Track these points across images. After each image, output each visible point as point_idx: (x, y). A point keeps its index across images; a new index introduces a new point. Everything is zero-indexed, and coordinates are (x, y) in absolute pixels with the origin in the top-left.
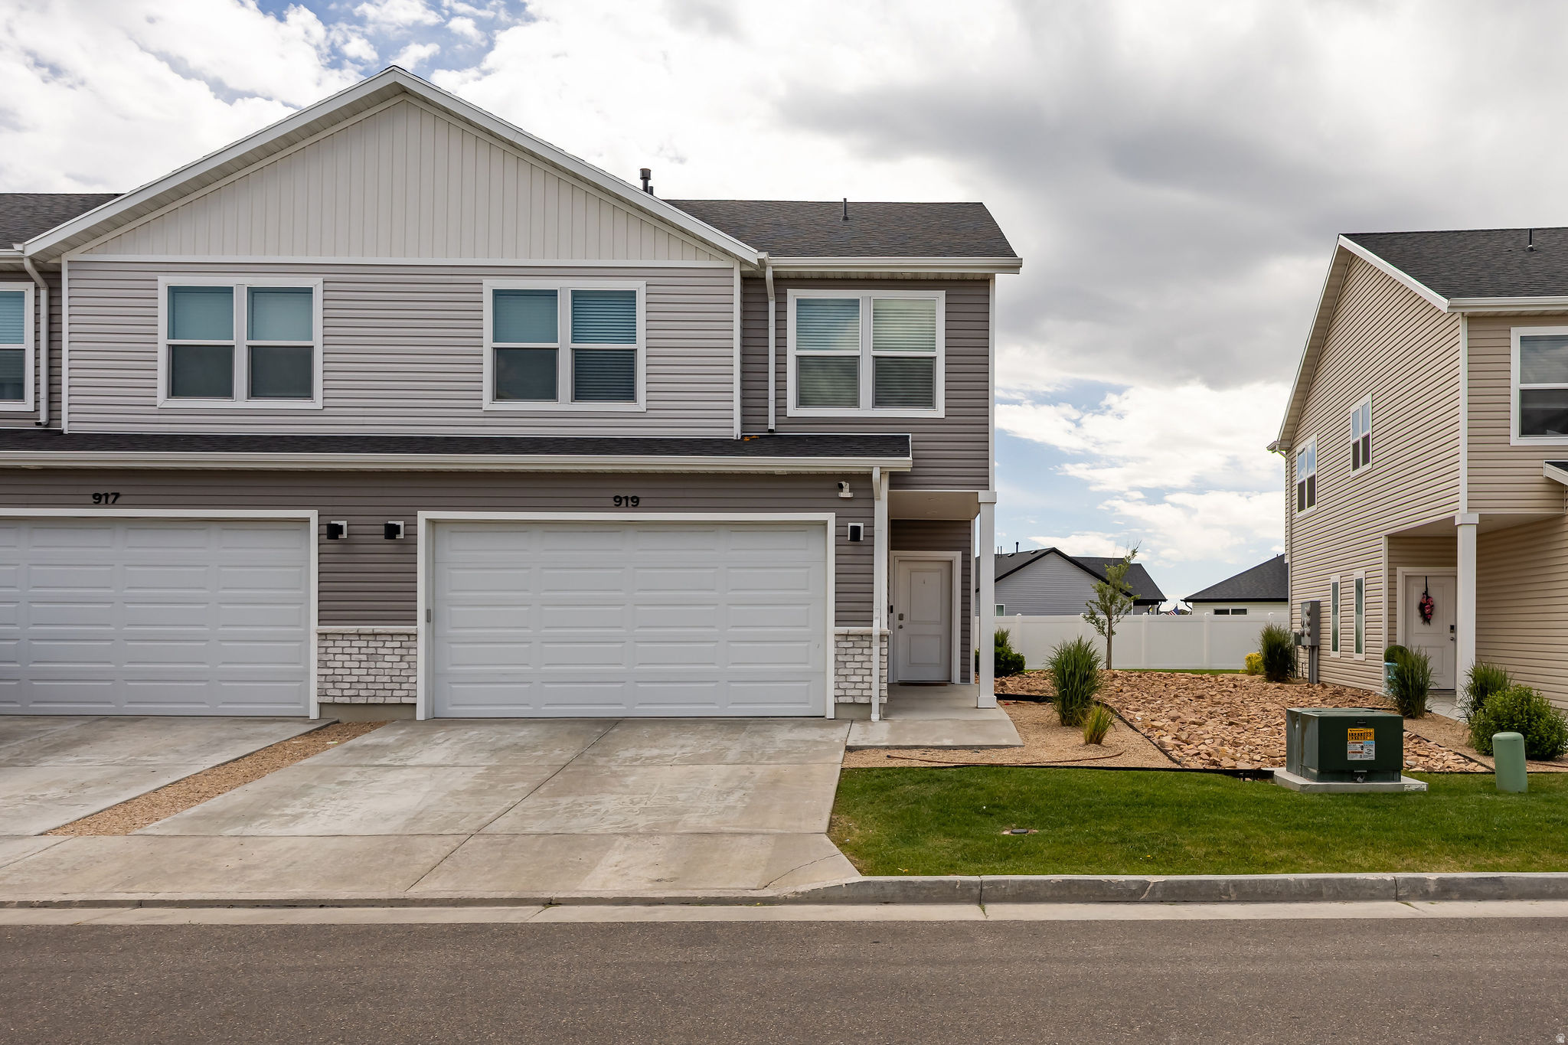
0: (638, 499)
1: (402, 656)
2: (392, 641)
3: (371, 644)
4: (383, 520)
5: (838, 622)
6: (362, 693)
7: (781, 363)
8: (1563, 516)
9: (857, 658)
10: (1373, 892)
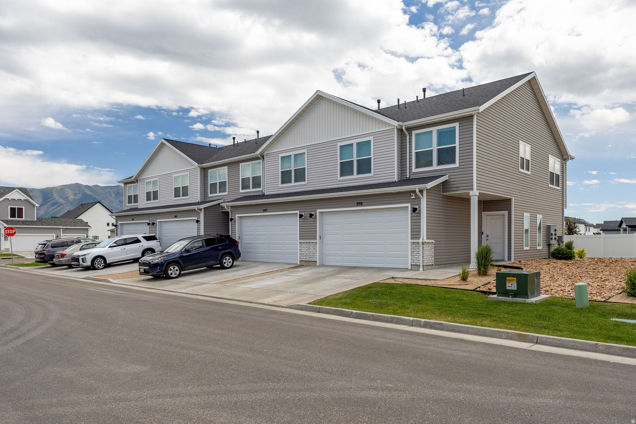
0: (362, 203)
1: (314, 248)
2: (313, 244)
3: (309, 245)
4: (310, 213)
5: (412, 238)
6: (307, 258)
7: (411, 155)
9: (416, 250)
10: (406, 323)
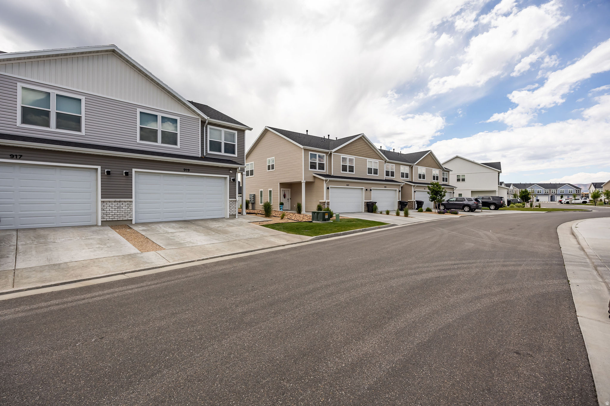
0: (189, 170)
1: (128, 207)
2: (125, 203)
3: (119, 204)
5: (230, 198)
6: (116, 217)
7: (206, 141)
8: (315, 182)
9: (233, 205)
